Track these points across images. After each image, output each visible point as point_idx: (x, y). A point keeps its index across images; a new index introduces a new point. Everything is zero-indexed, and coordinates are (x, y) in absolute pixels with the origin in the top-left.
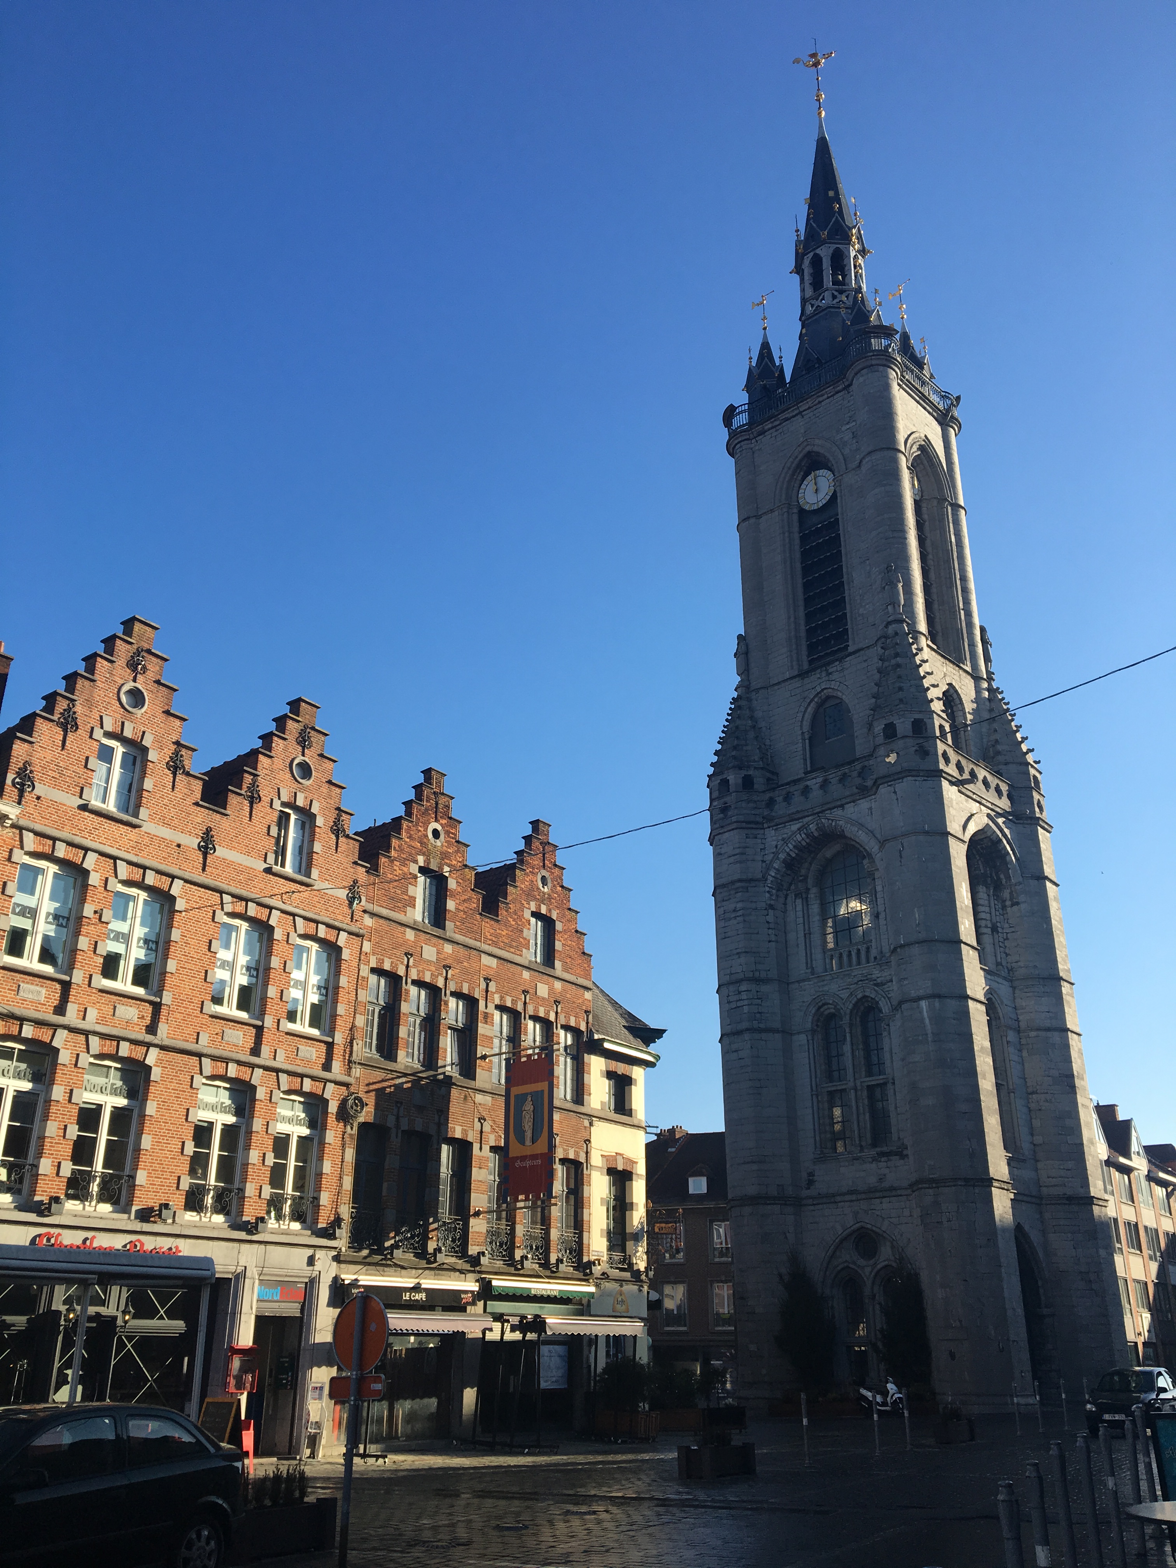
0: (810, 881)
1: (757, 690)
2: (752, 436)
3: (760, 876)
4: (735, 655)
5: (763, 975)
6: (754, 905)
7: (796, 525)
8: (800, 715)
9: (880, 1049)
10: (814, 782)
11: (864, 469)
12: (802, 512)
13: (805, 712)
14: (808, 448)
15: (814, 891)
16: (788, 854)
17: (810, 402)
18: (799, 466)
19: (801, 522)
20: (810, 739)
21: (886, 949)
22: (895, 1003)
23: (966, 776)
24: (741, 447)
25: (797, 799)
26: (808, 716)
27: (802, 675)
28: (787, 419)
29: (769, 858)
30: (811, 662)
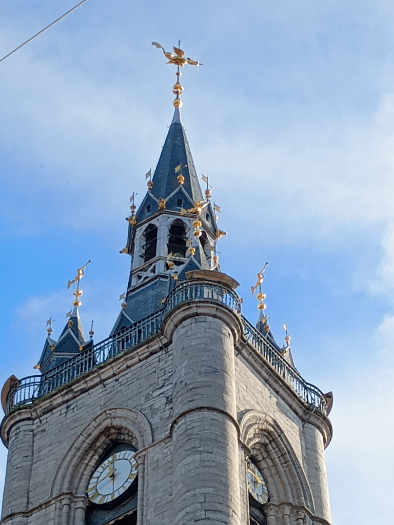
2: (34, 414)
7: (80, 523)
11: (175, 436)
12: (90, 505)
19: (87, 519)
24: (18, 428)
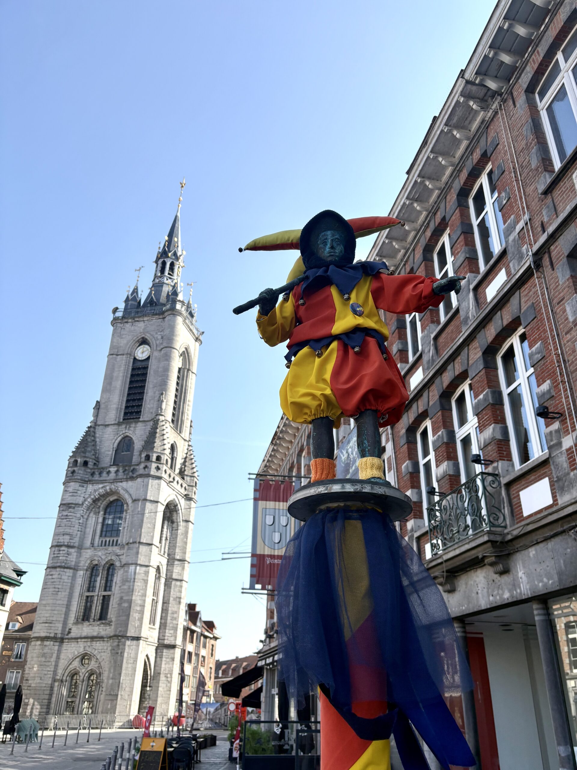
0: (101, 508)
1: (99, 425)
2: (122, 322)
3: (81, 503)
4: (94, 408)
5: (72, 544)
6: (75, 515)
7: (131, 363)
8: (114, 441)
9: (112, 580)
10: (113, 469)
11: (162, 352)
12: (135, 359)
13: (116, 440)
14: (143, 336)
15: (102, 513)
16: (95, 496)
17: (148, 318)
18: (138, 341)
19: (134, 363)
20: (116, 451)
21: (124, 542)
22: (123, 564)
23: (171, 480)
24: (117, 324)
25: (104, 474)
26: (117, 442)
27: (119, 424)
28: (138, 321)
29: (86, 496)
30: (124, 419)
